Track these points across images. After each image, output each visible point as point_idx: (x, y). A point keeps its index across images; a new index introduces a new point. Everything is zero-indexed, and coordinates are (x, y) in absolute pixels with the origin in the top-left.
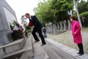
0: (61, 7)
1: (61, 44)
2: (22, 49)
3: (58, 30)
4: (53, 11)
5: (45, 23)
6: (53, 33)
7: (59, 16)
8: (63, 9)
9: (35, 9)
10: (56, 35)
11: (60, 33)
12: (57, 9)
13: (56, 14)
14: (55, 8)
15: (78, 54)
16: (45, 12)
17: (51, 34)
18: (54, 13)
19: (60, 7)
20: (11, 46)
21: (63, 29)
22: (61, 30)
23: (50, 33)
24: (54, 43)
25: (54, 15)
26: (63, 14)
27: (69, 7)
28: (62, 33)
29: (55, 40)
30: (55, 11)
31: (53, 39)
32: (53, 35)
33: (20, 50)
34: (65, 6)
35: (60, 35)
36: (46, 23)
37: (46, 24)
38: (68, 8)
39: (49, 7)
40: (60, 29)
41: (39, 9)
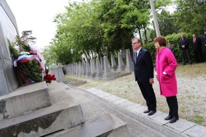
0: (122, 18)
1: (124, 100)
2: (49, 105)
3: (112, 70)
4: (103, 25)
5: (79, 52)
6: (101, 75)
7: (115, 38)
8: (127, 23)
9: (58, 17)
10: (108, 80)
11: (118, 77)
12: (113, 23)
13: (110, 34)
14: (107, 20)
15: (166, 119)
16: (85, 28)
17: (97, 78)
18: (106, 30)
19: (119, 17)
20: (20, 96)
21: (123, 68)
22: (119, 69)
23: (94, 76)
24: (107, 98)
25: (105, 36)
26: (125, 35)
27: (140, 20)
28: (122, 76)
29: (108, 91)
30: (107, 27)
31: (104, 90)
32: (100, 80)
33: (44, 107)
34: (131, 17)
35: (117, 81)
36: (82, 53)
37: (83, 56)
38: (138, 23)
39: (94, 17)
40: (115, 68)
41: (68, 18)
